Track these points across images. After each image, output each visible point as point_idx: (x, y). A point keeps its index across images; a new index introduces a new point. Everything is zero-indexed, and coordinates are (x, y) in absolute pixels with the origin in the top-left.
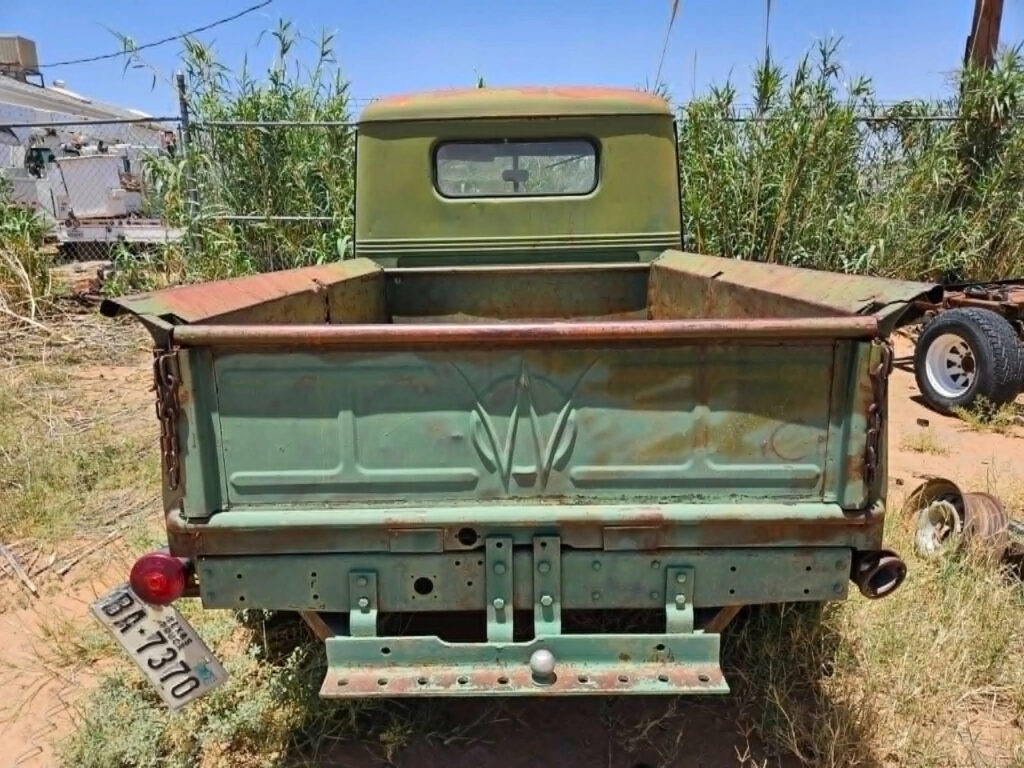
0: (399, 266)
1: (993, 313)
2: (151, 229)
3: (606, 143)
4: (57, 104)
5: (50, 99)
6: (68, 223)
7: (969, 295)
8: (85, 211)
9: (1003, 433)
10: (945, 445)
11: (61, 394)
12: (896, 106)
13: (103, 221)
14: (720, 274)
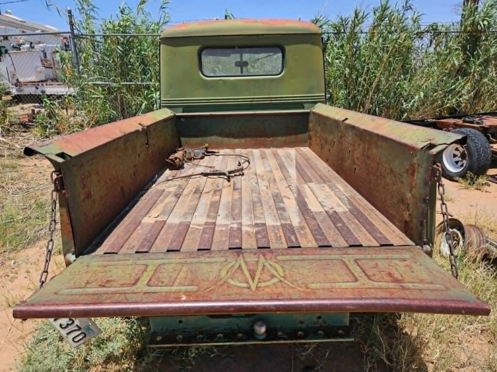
0: (183, 112)
1: (477, 131)
2: (59, 87)
3: (287, 48)
4: (9, 23)
5: (4, 21)
6: (16, 85)
7: (464, 121)
8: (25, 78)
9: (480, 190)
10: (452, 197)
11: (15, 175)
12: (430, 25)
13: (34, 83)
14: (346, 119)
